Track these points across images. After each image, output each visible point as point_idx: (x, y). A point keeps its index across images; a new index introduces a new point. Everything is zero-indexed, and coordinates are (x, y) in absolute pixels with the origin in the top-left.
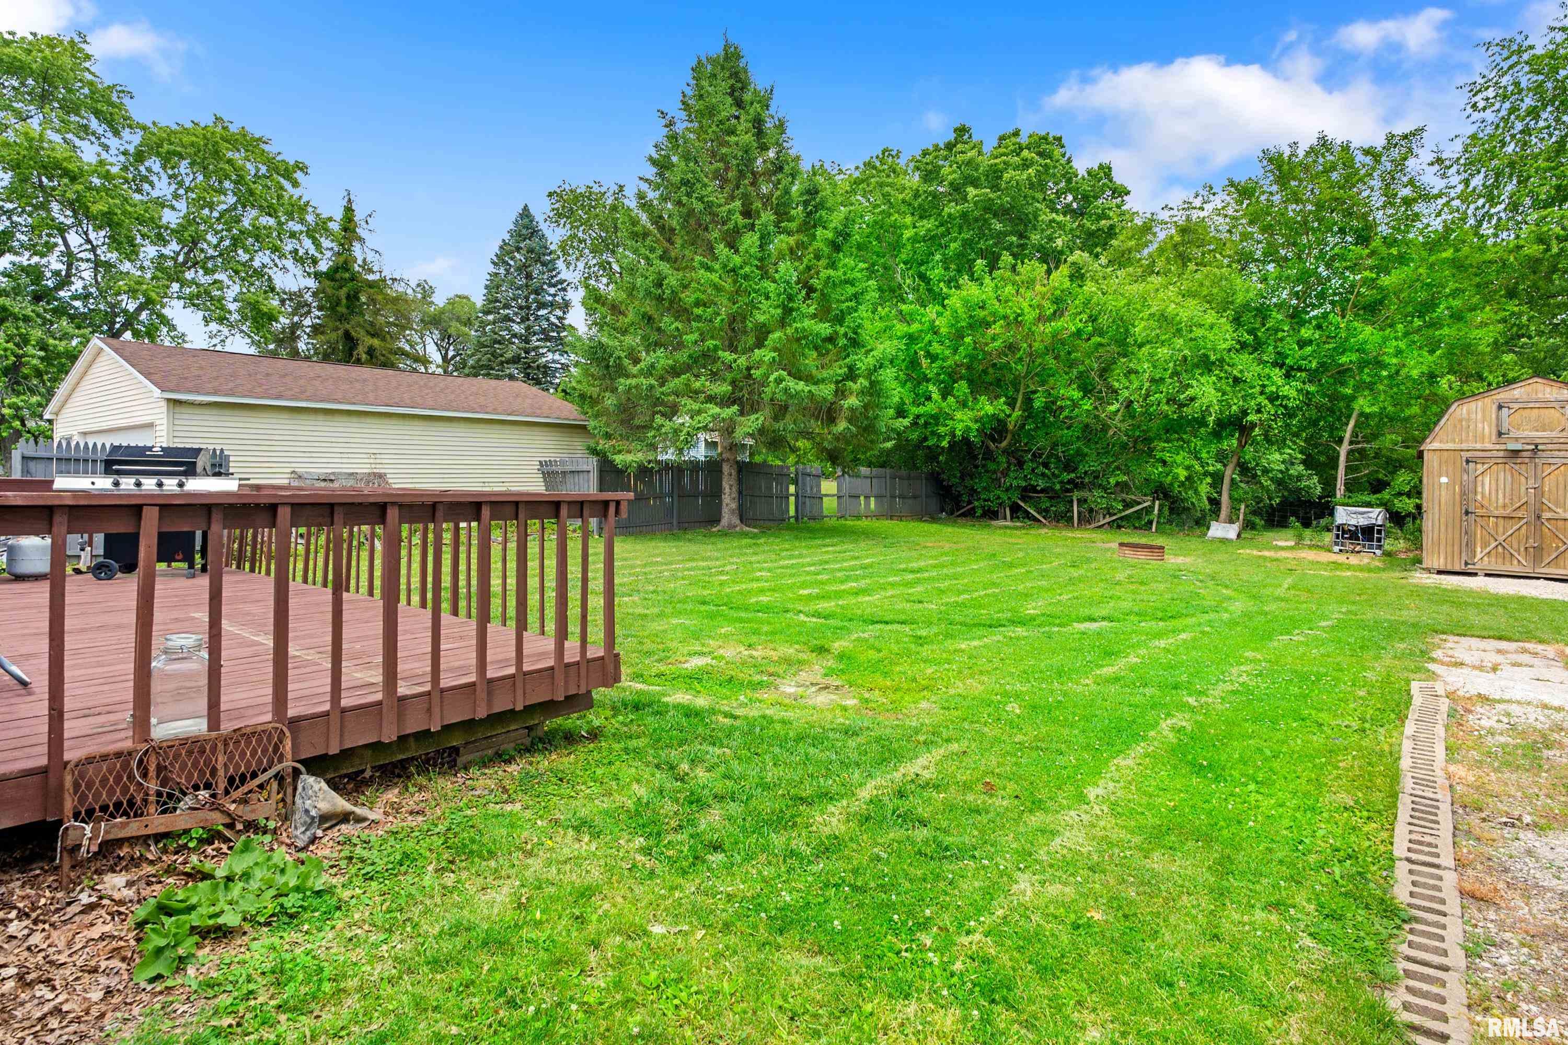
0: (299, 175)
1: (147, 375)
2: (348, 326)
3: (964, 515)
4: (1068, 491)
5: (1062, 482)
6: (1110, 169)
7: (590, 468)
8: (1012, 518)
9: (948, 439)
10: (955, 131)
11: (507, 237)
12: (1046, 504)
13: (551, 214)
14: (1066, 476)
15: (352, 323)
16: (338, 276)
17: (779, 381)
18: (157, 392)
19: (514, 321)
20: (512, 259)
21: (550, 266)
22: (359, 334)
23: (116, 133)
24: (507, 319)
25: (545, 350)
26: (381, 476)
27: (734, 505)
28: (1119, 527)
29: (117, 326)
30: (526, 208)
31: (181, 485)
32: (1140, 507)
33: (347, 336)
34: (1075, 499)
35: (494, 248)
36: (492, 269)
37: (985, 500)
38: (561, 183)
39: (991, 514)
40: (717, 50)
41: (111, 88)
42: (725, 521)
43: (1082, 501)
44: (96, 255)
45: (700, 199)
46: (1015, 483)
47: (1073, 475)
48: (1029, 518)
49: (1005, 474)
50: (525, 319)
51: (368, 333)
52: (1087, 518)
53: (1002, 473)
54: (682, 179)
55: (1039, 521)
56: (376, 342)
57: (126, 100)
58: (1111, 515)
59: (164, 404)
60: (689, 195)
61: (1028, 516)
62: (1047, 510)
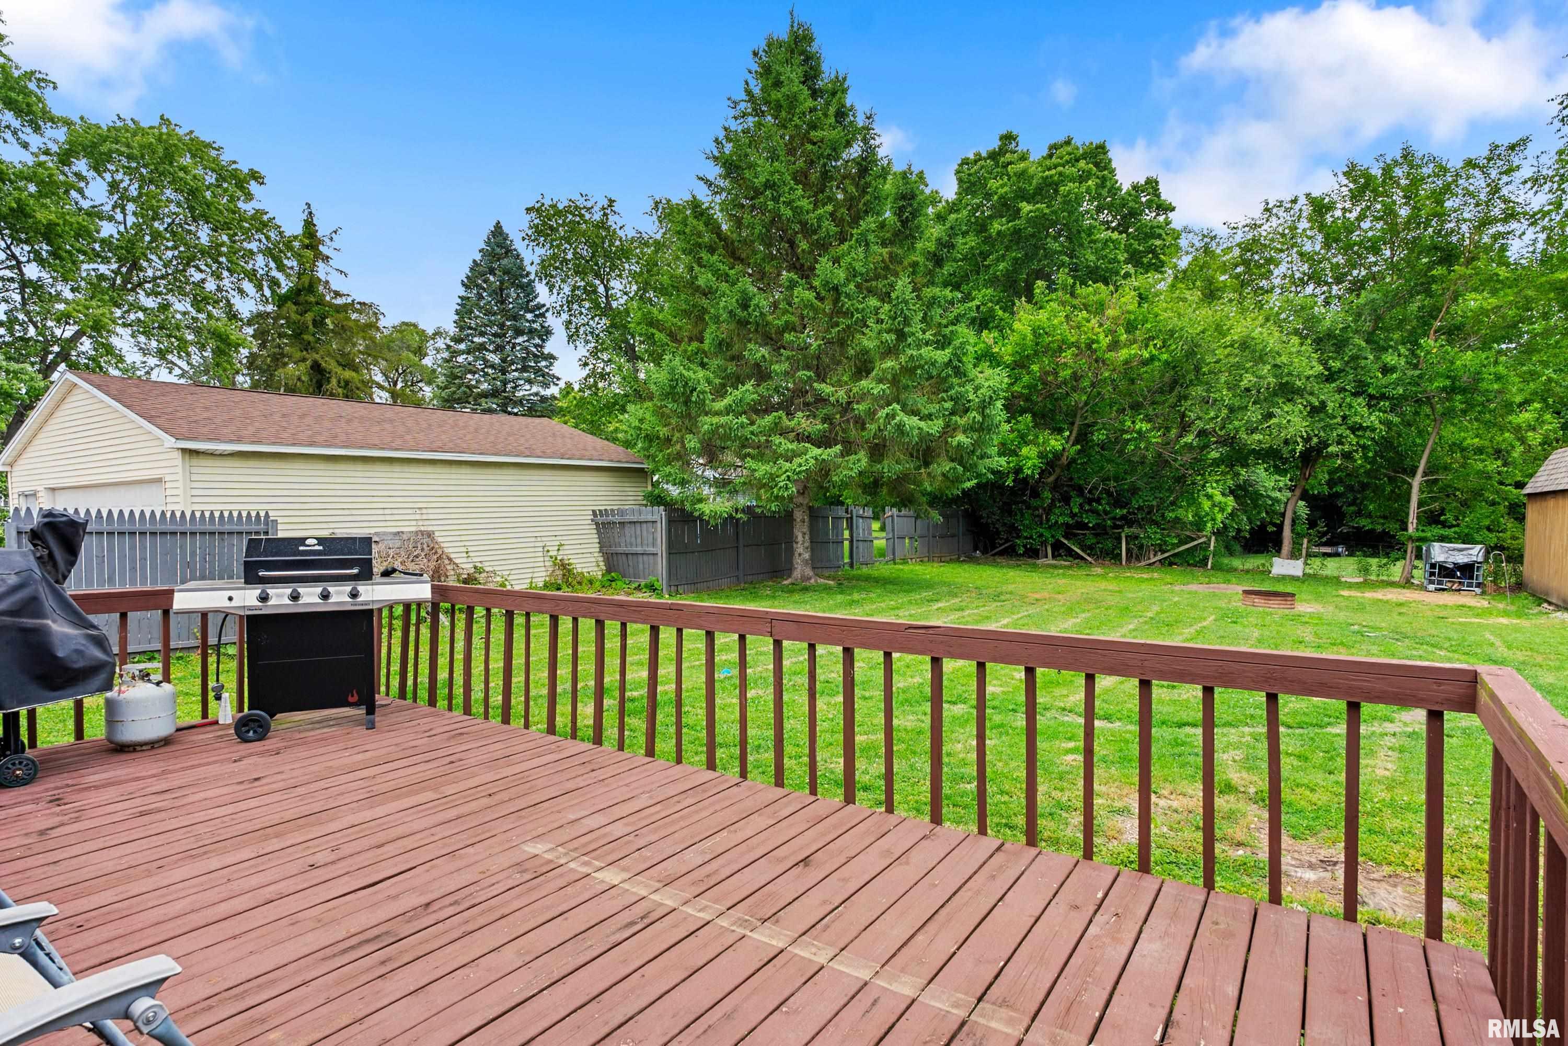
0: (253, 186)
1: (150, 419)
2: (317, 357)
3: (1001, 554)
4: (1116, 527)
5: (1114, 518)
6: (1157, 183)
7: (656, 517)
8: (1054, 557)
9: (1012, 477)
10: (1001, 139)
11: (478, 257)
12: (1091, 541)
13: (530, 233)
14: (1119, 512)
15: (321, 352)
16: (302, 299)
17: (891, 416)
18: (170, 441)
19: (487, 350)
20: (485, 281)
21: (528, 290)
22: (330, 365)
23: (37, 129)
24: (482, 347)
25: (522, 382)
26: (430, 535)
27: (807, 556)
28: (1171, 564)
29: (51, 357)
30: (498, 226)
31: (354, 595)
32: (1196, 543)
33: (316, 368)
34: (1123, 535)
35: (464, 271)
36: (462, 291)
37: (1026, 538)
38: (540, 198)
39: (1033, 553)
40: (783, 33)
41: (30, 75)
42: (797, 574)
43: (1131, 538)
44: (22, 274)
45: (788, 204)
46: (1061, 520)
47: (1125, 511)
48: (1071, 556)
49: (1049, 511)
50: (499, 349)
51: (340, 364)
52: (1136, 555)
53: (1044, 509)
54: (768, 180)
55: (1082, 558)
56: (348, 374)
57: (48, 93)
58: (1163, 552)
59: (178, 455)
60: (775, 199)
61: (1070, 553)
62: (1091, 548)
